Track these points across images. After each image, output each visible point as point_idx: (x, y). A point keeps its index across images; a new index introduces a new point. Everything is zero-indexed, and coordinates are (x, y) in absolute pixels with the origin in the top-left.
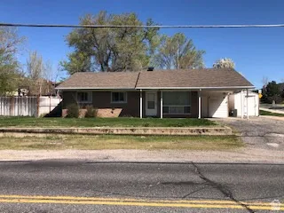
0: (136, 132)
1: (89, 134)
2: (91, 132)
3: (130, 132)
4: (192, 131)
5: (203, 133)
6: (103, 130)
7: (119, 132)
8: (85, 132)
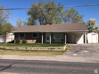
0: (27, 49)
1: (10, 50)
2: (11, 49)
3: (25, 49)
4: (48, 49)
5: (53, 50)
6: (16, 48)
7: (21, 49)
8: (9, 49)
